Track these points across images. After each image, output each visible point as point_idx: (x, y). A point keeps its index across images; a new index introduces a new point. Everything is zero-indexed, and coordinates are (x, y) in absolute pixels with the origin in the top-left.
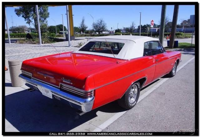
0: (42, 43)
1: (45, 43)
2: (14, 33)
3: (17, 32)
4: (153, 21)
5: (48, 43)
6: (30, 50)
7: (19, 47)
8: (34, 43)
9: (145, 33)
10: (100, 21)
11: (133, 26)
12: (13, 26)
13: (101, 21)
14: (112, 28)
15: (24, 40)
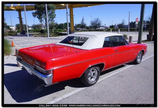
0: (50, 37)
1: (52, 37)
2: (34, 29)
3: (37, 28)
4: (137, 18)
5: (54, 36)
6: (39, 41)
7: (33, 40)
8: (45, 37)
9: (133, 28)
10: (96, 19)
11: (123, 23)
12: (34, 24)
13: (98, 19)
14: (105, 25)
15: (38, 34)
